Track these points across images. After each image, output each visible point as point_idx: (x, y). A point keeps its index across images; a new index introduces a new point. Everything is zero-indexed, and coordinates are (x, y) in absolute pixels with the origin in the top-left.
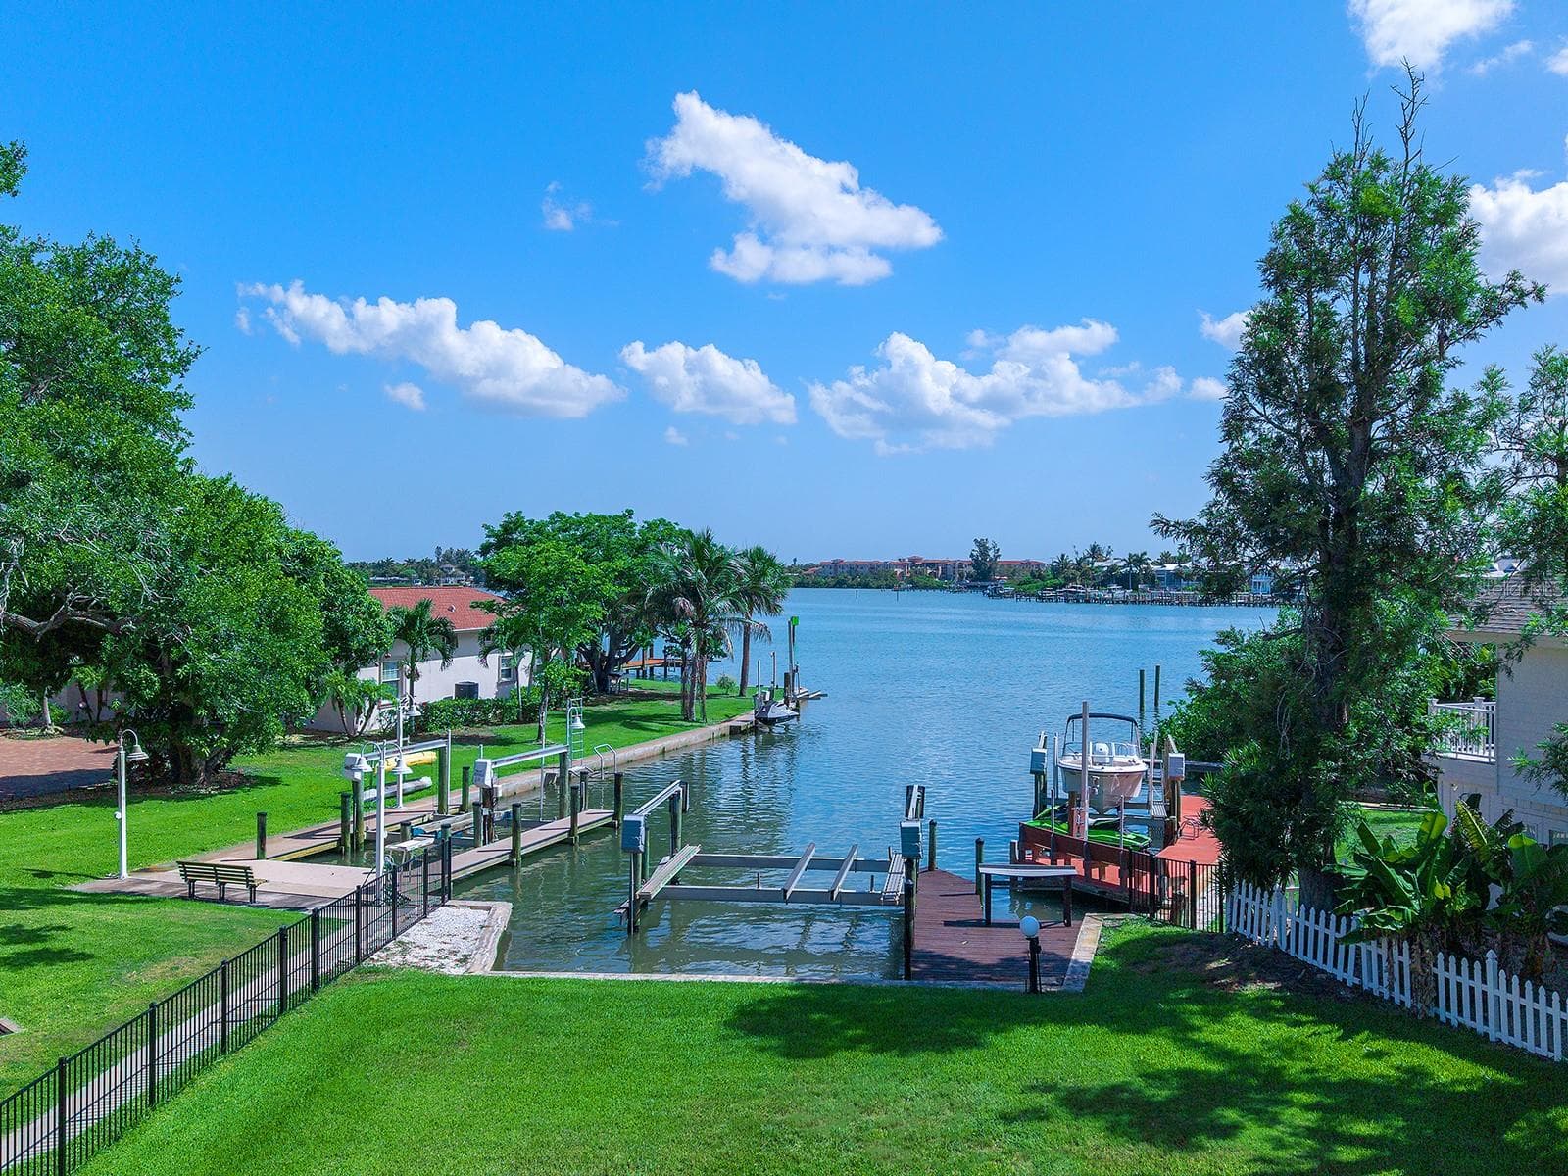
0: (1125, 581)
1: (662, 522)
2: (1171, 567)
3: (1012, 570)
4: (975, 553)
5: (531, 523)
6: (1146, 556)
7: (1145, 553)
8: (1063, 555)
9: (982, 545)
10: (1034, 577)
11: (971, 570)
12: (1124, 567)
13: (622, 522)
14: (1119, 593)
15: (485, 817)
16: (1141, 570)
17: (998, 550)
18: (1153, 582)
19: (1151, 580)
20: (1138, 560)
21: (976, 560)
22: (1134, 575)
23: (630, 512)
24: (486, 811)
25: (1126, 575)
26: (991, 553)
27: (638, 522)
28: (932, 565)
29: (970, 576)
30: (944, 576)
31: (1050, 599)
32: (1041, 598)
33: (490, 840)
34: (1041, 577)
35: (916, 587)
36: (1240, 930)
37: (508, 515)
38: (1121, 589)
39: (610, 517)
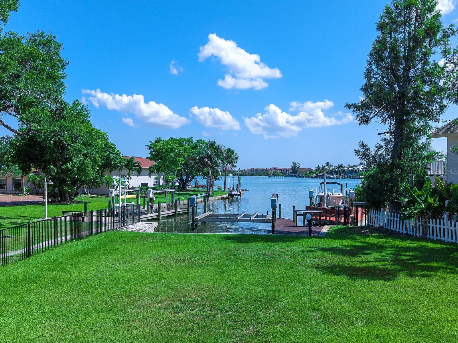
0: (337, 172)
1: (201, 140)
2: (350, 169)
3: (303, 171)
4: (292, 166)
5: (163, 140)
6: (343, 165)
7: (343, 164)
8: (319, 166)
9: (294, 163)
10: (310, 172)
11: (291, 171)
12: (337, 169)
13: (189, 141)
14: (335, 176)
15: (150, 206)
16: (341, 170)
17: (299, 165)
18: (345, 173)
19: (344, 172)
20: (340, 166)
21: (293, 168)
22: (339, 171)
23: (192, 138)
24: (150, 204)
25: (337, 171)
26: (297, 166)
27: (194, 140)
28: (280, 169)
29: (291, 172)
30: (283, 173)
31: (314, 178)
32: (312, 177)
33: (152, 213)
34: (312, 172)
35: (275, 175)
36: (371, 224)
37: (157, 138)
38: (336, 174)
39: (186, 139)
